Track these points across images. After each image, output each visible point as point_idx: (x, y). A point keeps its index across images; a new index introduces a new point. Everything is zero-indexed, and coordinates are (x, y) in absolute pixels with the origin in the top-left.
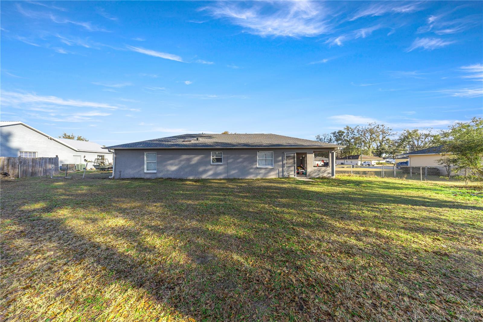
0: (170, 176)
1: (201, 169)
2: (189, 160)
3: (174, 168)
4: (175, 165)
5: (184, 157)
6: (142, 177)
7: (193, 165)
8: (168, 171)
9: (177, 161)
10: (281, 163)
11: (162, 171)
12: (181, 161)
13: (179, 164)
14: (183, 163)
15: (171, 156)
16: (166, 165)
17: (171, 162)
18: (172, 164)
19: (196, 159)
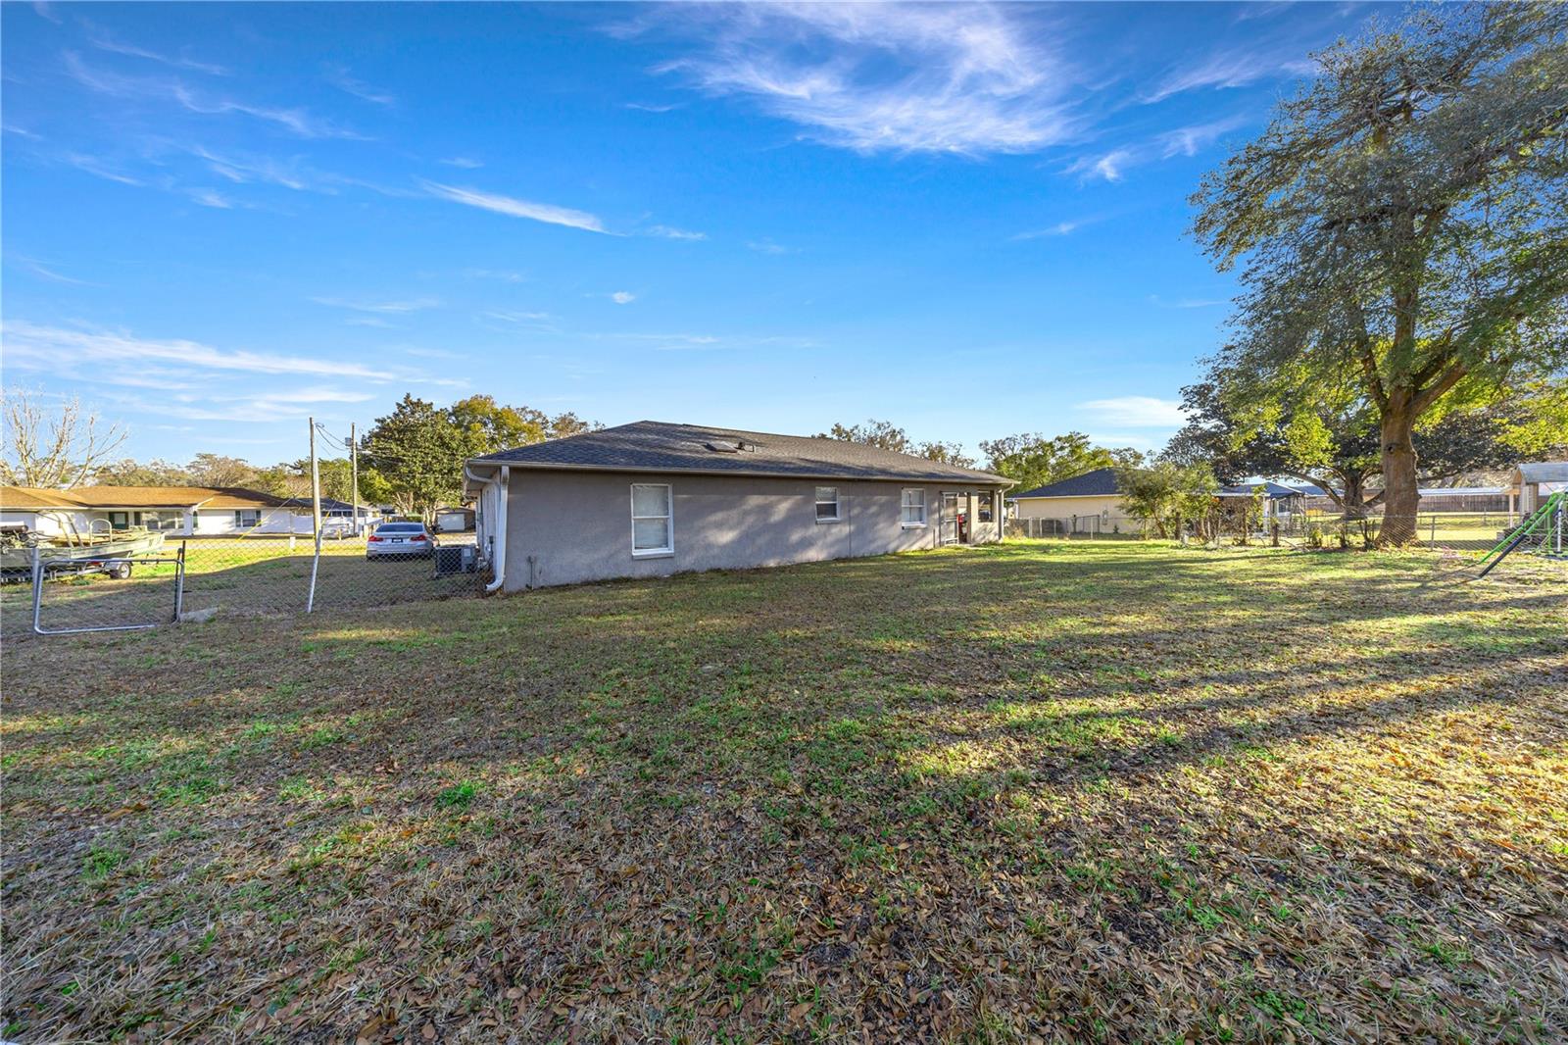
0: (716, 564)
1: (795, 536)
2: (765, 510)
3: (726, 537)
4: (731, 528)
5: (754, 501)
6: (625, 575)
7: (777, 525)
8: (709, 546)
9: (734, 514)
10: (937, 516)
11: (691, 548)
12: (746, 513)
13: (740, 523)
14: (750, 519)
15: (715, 498)
16: (703, 528)
17: (719, 516)
18: (720, 526)
19: (783, 507)
